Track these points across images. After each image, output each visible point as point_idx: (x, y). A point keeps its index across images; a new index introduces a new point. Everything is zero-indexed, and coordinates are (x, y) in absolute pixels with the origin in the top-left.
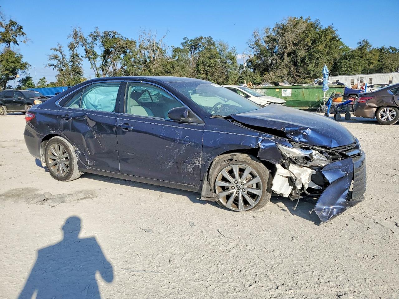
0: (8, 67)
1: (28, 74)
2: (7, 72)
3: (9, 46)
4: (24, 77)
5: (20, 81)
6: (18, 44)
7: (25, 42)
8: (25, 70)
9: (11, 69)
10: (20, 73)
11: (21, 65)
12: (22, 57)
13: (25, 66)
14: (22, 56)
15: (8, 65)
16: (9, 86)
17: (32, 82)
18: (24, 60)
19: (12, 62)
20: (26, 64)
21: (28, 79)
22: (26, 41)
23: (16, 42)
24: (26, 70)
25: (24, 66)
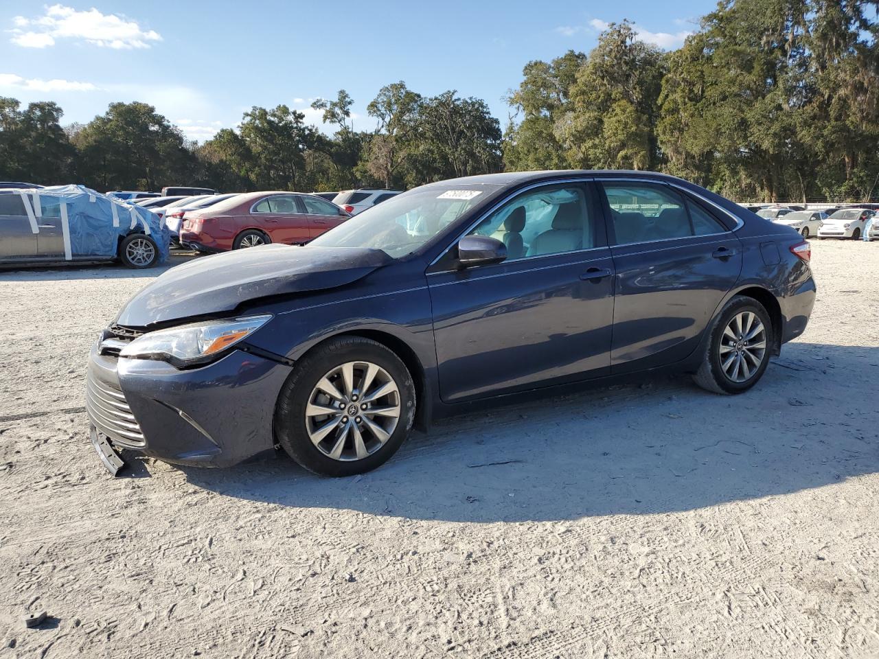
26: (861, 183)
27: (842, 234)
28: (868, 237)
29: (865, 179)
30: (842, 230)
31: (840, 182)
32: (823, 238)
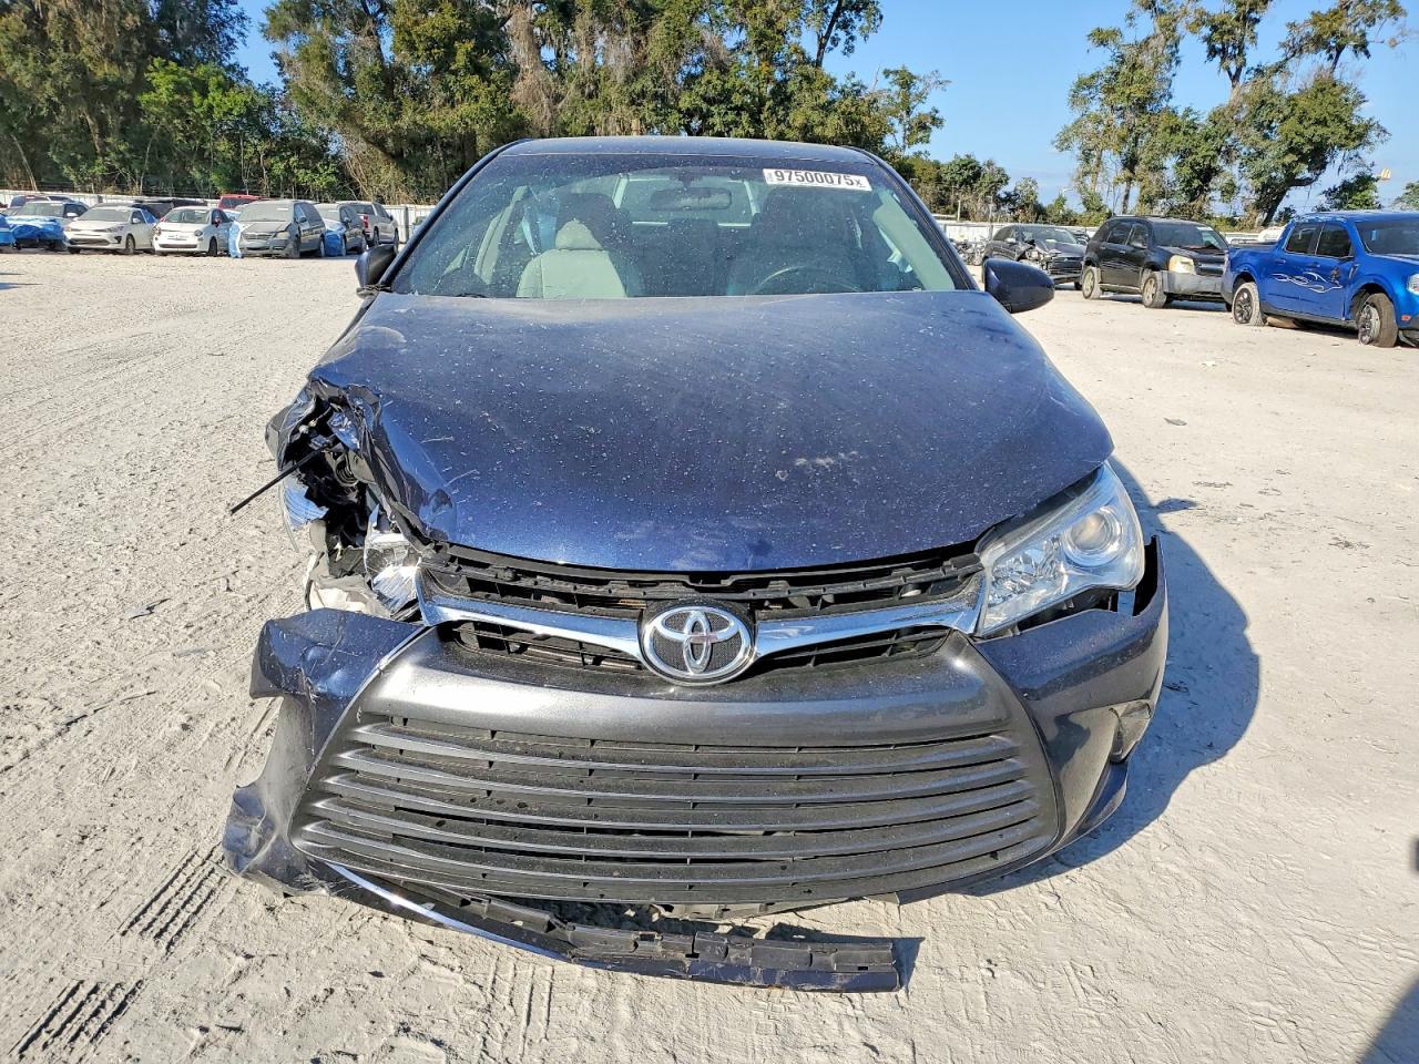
0: (1297, 139)
1: (1368, 163)
2: (1289, 159)
3: (1335, 63)
4: (1350, 177)
5: (1329, 193)
6: (1367, 53)
7: (1394, 44)
8: (1360, 150)
9: (1306, 149)
10: (1338, 160)
11: (1347, 132)
12: (1360, 103)
13: (1360, 136)
14: (1364, 97)
15: (1302, 135)
16: (1287, 209)
17: (1375, 194)
18: (1364, 112)
19: (1318, 122)
20: (1368, 127)
21: (1364, 182)
22: (1399, 39)
23: (1362, 47)
24: (1363, 152)
25: (1358, 136)
26: (125, 162)
27: (195, 246)
28: (239, 251)
29: (128, 156)
30: (193, 240)
31: (90, 157)
32: (164, 254)
